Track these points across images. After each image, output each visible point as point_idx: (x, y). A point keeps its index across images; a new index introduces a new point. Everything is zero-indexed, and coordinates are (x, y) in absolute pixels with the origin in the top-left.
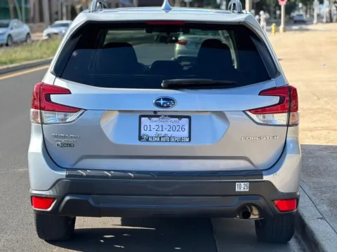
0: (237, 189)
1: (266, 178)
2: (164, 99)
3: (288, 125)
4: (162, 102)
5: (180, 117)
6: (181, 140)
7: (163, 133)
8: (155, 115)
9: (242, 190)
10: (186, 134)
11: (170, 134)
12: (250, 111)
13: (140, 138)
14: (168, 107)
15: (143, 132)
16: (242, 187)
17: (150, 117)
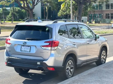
0: (38, 64)
1: (44, 62)
2: (25, 42)
3: (51, 50)
4: (24, 43)
5: (29, 47)
6: (28, 52)
7: (25, 50)
9: (39, 64)
10: (29, 50)
11: (26, 50)
12: (41, 46)
13: (21, 51)
14: (25, 44)
15: (22, 49)
16: (39, 63)
17: (23, 46)
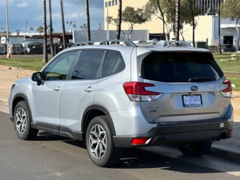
1: (229, 120)
4: (193, 88)
5: (197, 95)
6: (199, 105)
7: (192, 103)
8: (190, 94)
9: (222, 127)
10: (200, 102)
11: (195, 103)
12: (222, 91)
13: (184, 105)
15: (185, 103)
17: (187, 95)
